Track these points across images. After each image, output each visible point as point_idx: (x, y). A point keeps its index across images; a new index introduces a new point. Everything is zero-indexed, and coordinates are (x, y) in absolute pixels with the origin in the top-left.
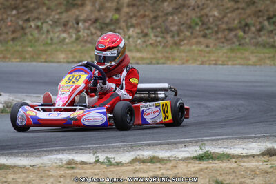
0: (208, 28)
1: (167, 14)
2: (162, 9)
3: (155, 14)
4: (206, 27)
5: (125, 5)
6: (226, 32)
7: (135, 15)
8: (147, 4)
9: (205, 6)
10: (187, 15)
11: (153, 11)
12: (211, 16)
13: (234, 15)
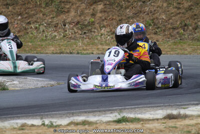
0: (158, 28)
1: (129, 18)
2: (125, 14)
3: (120, 18)
4: (157, 27)
5: (98, 11)
6: (171, 30)
7: (105, 19)
8: (114, 10)
9: (156, 12)
10: (143, 18)
11: (119, 16)
12: (161, 19)
13: (177, 17)
